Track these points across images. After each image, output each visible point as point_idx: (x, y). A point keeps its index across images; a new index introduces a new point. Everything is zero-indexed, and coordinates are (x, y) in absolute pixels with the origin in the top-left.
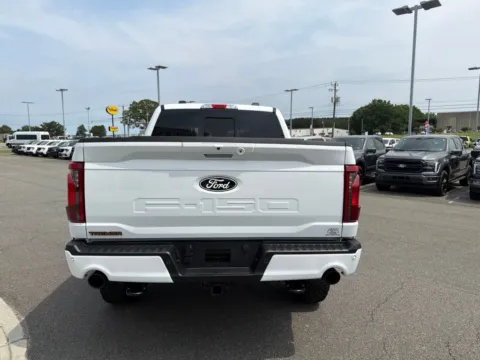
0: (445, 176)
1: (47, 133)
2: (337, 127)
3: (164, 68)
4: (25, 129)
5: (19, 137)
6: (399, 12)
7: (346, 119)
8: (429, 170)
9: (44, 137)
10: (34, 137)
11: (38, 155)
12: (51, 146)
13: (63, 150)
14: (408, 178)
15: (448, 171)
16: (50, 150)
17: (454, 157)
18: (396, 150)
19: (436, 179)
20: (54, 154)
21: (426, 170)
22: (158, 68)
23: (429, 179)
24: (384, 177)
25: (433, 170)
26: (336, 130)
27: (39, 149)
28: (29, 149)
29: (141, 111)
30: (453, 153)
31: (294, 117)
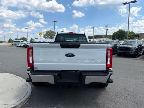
0: (137, 52)
1: (23, 41)
2: (108, 38)
3: (56, 21)
4: (16, 39)
5: (15, 42)
6: (125, 4)
7: (111, 35)
8: (132, 50)
9: (22, 42)
10: (19, 42)
11: (20, 47)
12: (24, 44)
13: (28, 45)
14: (126, 52)
15: (138, 50)
16: (24, 45)
17: (140, 46)
18: (123, 45)
19: (134, 53)
20: (25, 46)
21: (131, 50)
22: (54, 21)
23: (132, 53)
24: (119, 52)
25: (133, 50)
26: (107, 39)
27: (21, 45)
28: (18, 45)
29: (49, 34)
30: (140, 45)
31: (94, 35)
